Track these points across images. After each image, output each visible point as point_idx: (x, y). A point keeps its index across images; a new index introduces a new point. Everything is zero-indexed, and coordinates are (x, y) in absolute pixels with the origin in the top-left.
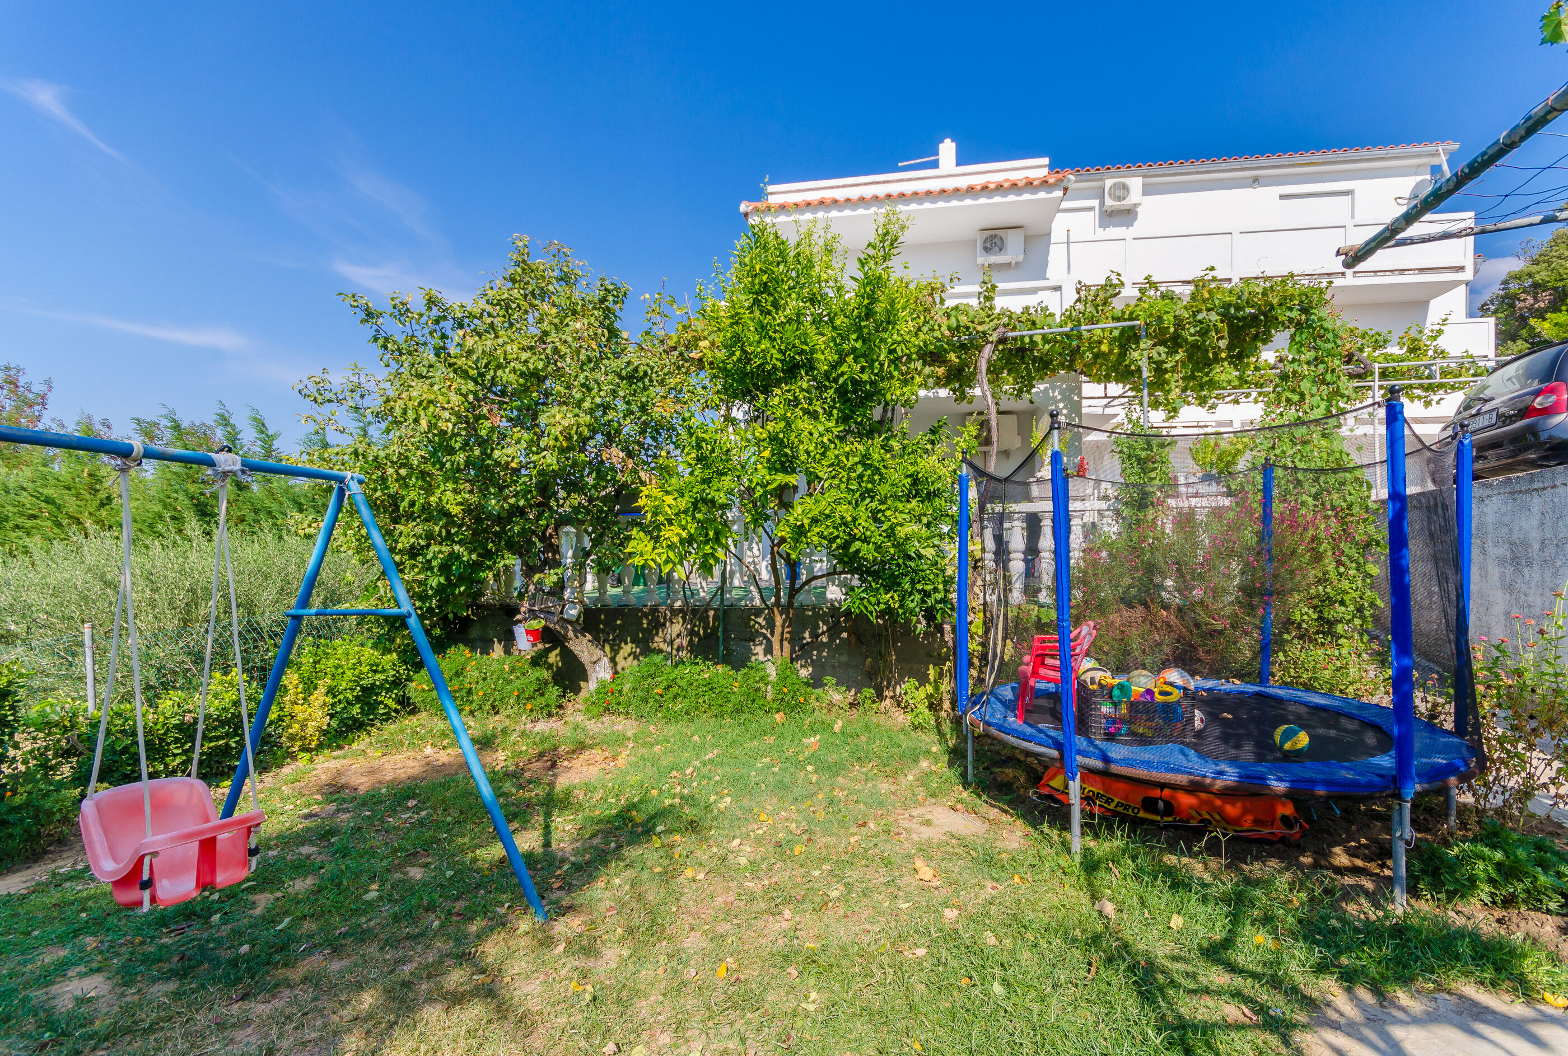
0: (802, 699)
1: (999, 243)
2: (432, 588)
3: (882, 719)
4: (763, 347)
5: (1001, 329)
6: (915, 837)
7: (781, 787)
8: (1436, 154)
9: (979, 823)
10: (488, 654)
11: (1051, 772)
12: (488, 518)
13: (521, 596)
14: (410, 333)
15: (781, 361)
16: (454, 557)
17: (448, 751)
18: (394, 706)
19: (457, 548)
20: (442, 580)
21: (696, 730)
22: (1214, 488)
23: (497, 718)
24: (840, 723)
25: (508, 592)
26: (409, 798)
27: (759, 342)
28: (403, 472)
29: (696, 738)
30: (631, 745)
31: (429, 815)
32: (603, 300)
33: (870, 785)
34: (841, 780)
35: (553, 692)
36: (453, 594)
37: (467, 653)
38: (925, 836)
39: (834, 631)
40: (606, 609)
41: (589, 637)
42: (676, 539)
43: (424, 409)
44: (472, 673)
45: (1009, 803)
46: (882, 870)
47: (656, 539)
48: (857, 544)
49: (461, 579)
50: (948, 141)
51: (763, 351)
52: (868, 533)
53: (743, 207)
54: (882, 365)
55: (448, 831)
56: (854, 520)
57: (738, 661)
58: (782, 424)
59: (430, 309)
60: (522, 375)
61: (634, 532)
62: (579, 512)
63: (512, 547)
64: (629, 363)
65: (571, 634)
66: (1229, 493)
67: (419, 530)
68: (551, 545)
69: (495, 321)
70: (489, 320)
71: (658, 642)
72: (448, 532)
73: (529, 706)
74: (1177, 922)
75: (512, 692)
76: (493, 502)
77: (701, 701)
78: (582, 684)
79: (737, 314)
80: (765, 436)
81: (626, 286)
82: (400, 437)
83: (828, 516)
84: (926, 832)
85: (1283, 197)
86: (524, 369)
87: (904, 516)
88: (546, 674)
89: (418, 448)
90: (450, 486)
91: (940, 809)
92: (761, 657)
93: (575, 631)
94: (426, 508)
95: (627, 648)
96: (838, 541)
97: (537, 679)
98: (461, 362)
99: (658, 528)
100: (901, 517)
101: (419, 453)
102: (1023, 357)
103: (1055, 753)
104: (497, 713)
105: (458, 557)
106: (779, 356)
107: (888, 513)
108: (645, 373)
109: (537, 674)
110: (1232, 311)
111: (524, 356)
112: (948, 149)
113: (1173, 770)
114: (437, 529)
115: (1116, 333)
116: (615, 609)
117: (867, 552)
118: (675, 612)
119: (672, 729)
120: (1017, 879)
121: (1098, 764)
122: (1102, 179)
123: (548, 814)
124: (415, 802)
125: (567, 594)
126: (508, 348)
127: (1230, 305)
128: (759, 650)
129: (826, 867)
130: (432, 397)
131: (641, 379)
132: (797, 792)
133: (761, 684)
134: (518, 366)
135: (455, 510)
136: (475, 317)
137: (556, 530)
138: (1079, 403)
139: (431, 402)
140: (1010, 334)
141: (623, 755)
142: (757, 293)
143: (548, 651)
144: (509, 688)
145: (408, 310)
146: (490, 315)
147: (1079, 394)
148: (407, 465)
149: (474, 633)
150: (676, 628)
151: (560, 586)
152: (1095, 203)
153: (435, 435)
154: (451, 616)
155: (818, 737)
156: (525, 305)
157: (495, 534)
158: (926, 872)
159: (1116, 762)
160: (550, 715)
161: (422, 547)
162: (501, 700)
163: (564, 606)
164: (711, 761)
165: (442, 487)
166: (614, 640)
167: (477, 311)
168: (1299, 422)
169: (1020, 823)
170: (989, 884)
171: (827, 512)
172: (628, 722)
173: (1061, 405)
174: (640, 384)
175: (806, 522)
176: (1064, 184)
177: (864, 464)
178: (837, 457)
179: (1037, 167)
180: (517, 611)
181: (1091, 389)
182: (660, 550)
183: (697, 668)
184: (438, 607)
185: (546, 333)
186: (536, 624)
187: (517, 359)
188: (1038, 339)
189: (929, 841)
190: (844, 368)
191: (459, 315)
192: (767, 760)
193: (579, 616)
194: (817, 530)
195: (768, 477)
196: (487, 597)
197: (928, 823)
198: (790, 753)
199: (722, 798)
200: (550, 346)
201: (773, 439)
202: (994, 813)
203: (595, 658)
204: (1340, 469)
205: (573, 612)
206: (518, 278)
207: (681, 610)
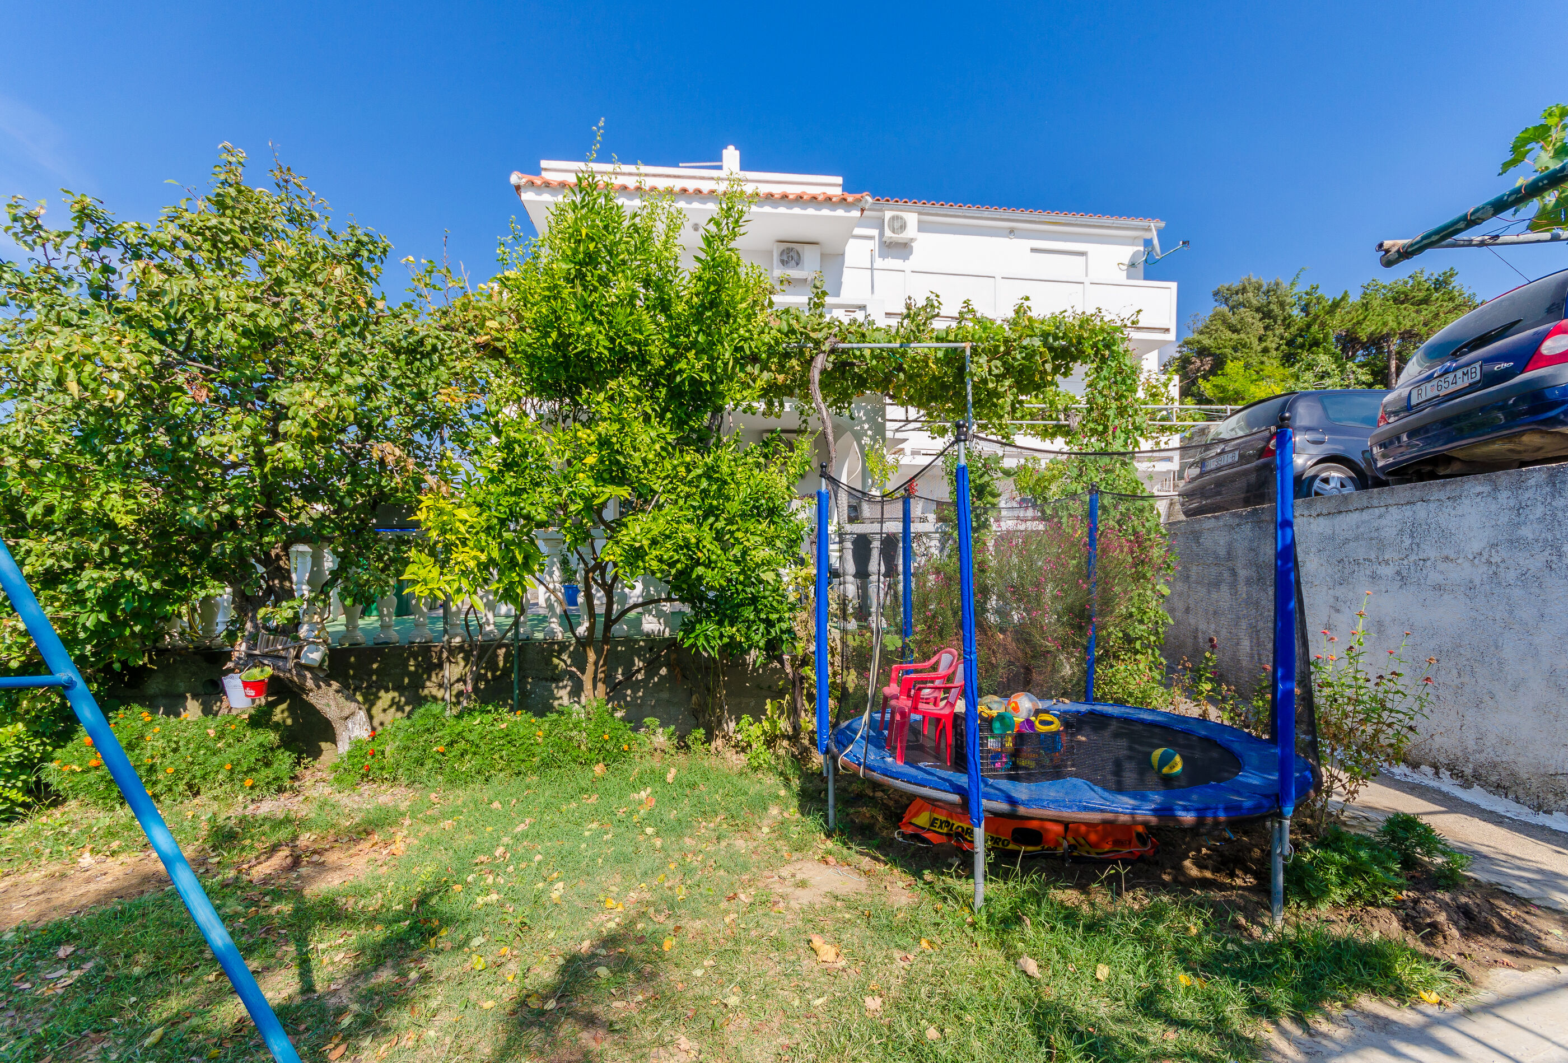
0: (626, 747)
1: (795, 257)
2: (84, 628)
3: (714, 761)
4: (588, 329)
5: (832, 339)
6: (794, 904)
7: (620, 859)
8: (1148, 229)
9: (855, 877)
10: (178, 715)
11: (912, 809)
12: (180, 531)
13: (231, 636)
14: (44, 261)
15: (609, 349)
16: (122, 586)
17: (122, 858)
18: (20, 798)
19: (129, 573)
20: (103, 617)
21: (497, 794)
22: (1030, 513)
23: (196, 801)
24: (673, 770)
25: (208, 630)
26: (59, 943)
27: (582, 324)
28: (34, 463)
29: (496, 805)
30: (407, 822)
31: (100, 969)
32: (356, 254)
33: (723, 844)
34: (688, 842)
35: (284, 760)
36: (121, 636)
37: (146, 715)
38: (805, 902)
39: (651, 668)
40: (355, 649)
41: (335, 685)
42: (472, 564)
43: (75, 366)
44: (154, 743)
45: (878, 848)
46: (775, 955)
47: (444, 564)
48: (700, 570)
49: (136, 615)
50: (731, 148)
51: (587, 335)
52: (714, 557)
53: (515, 178)
54: (726, 364)
55: (136, 992)
56: (699, 541)
57: (542, 708)
58: (616, 426)
59: (82, 227)
60: (246, 333)
61: (413, 553)
62: (324, 527)
63: (218, 572)
64: (411, 332)
65: (310, 683)
66: (1044, 518)
67: (59, 548)
68: (279, 568)
69: (195, 256)
70: (186, 254)
71: (431, 688)
72: (114, 551)
73: (249, 783)
74: (1103, 972)
75: (221, 766)
76: (194, 510)
77: (496, 756)
78: (323, 745)
79: (556, 286)
80: (593, 438)
81: (384, 241)
82: (29, 412)
83: (668, 537)
84: (804, 897)
85: (1033, 250)
86: (250, 325)
87: (757, 538)
88: (272, 737)
89: (58, 431)
90: (117, 486)
91: (809, 865)
92: (566, 701)
93: (316, 679)
94: (75, 515)
95: (386, 698)
96: (679, 566)
97: (261, 745)
98: (140, 308)
99: (448, 548)
100: (753, 539)
101: (60, 438)
102: (843, 373)
103: (955, 798)
104: (197, 793)
105: (131, 585)
106: (607, 344)
107: (739, 535)
108: (434, 349)
109: (261, 739)
110: (1051, 340)
111: (250, 307)
112: (731, 156)
113: (1086, 809)
114: (95, 547)
115: (940, 354)
116: (371, 649)
117: (711, 577)
118: (452, 651)
119: (460, 796)
120: (924, 944)
121: (1003, 806)
122: (881, 210)
123: (302, 941)
124: (70, 949)
125: (303, 631)
126: (222, 294)
127: (1049, 334)
128: (563, 693)
129: (708, 962)
130: (91, 351)
131: (428, 355)
132: (644, 863)
133: (574, 733)
134: (240, 320)
135: (124, 520)
136: (162, 246)
137: (286, 548)
138: (883, 425)
139: (87, 357)
140: (841, 345)
141: (398, 837)
142: (580, 264)
143: (272, 705)
144: (216, 760)
145: (39, 227)
146: (186, 246)
147: (883, 416)
148: (38, 451)
149: (154, 686)
150: (453, 670)
151: (295, 623)
152: (875, 232)
153: (89, 413)
154: (117, 666)
155: (649, 790)
156: (244, 240)
157: (193, 555)
158: (827, 952)
159: (1025, 804)
160: (280, 790)
161: (66, 572)
162: (204, 777)
163: (301, 648)
164: (525, 835)
165: (103, 488)
166: (368, 688)
167: (165, 237)
168: (1103, 453)
169: (897, 871)
170: (897, 954)
171: (667, 532)
172: (396, 790)
173: (866, 426)
174: (427, 362)
175: (646, 543)
176: (862, 204)
177: (709, 478)
178: (675, 468)
179: (831, 185)
180: (228, 656)
181: (894, 412)
182: (449, 577)
183: (489, 718)
184: (93, 655)
185: (279, 282)
186: (260, 674)
187: (237, 310)
188: (867, 353)
189: (811, 906)
190: (683, 365)
191: (133, 240)
192: (594, 826)
193: (323, 661)
194: (655, 553)
195: (594, 489)
196: (173, 637)
197: (803, 884)
198: (620, 815)
199: (551, 883)
200: (289, 299)
201: (604, 442)
202: (866, 862)
203: (346, 713)
204: (1134, 497)
205: (314, 656)
206: (229, 202)
207: (461, 648)
